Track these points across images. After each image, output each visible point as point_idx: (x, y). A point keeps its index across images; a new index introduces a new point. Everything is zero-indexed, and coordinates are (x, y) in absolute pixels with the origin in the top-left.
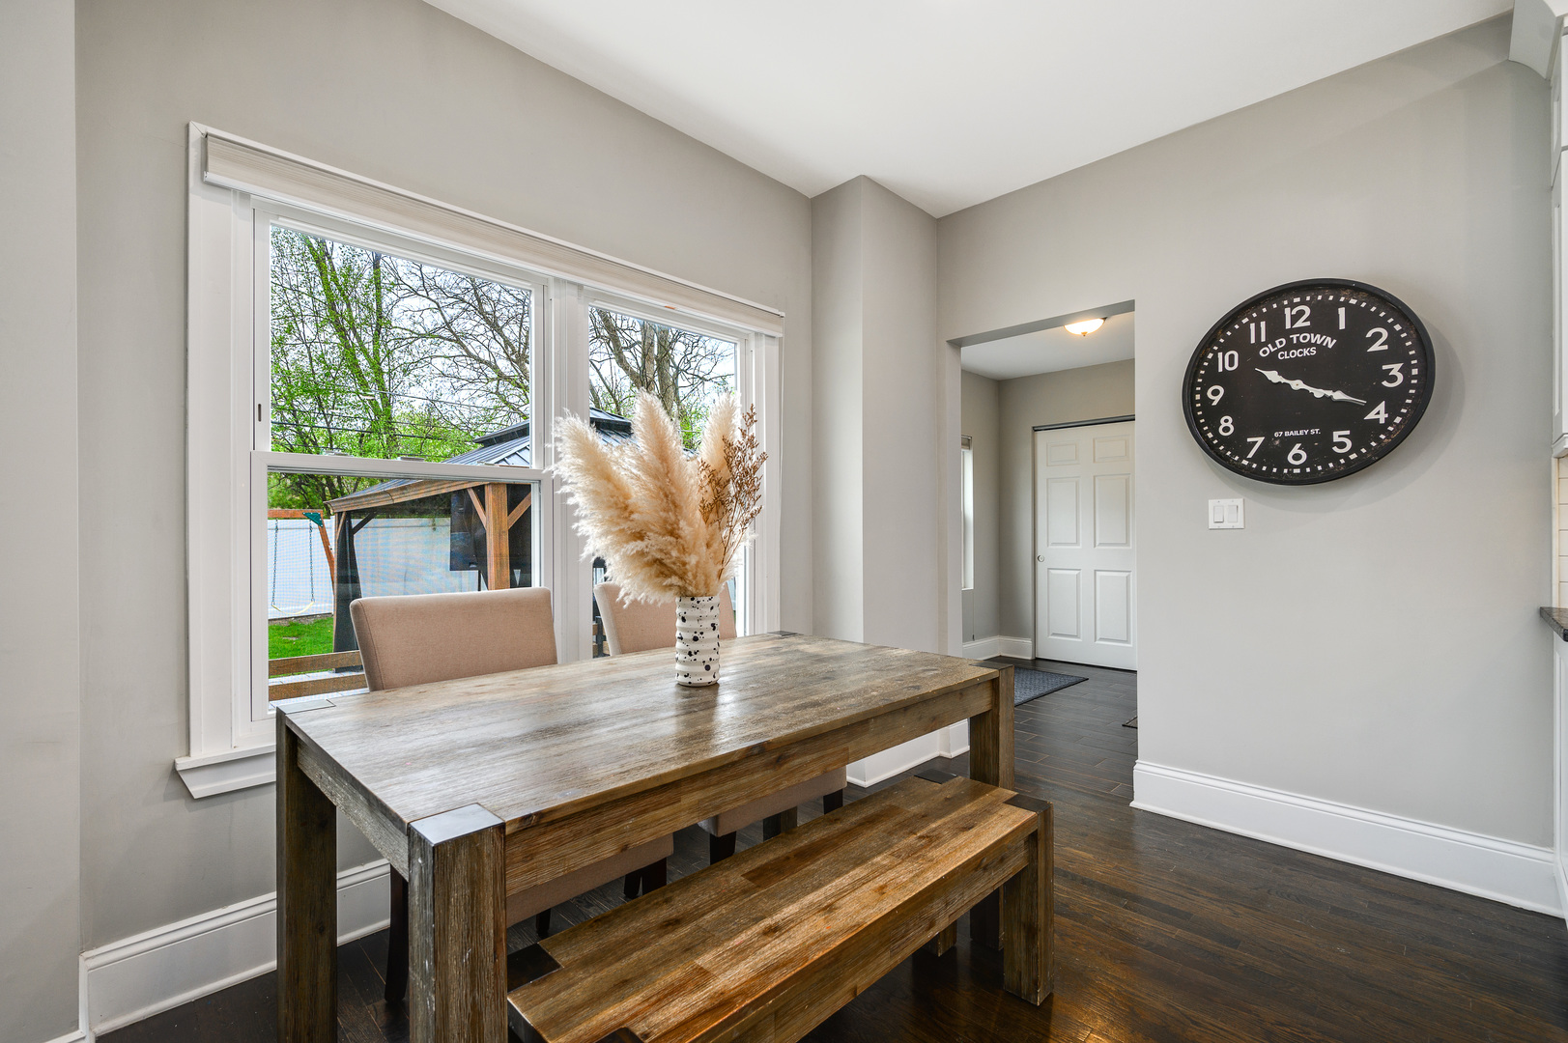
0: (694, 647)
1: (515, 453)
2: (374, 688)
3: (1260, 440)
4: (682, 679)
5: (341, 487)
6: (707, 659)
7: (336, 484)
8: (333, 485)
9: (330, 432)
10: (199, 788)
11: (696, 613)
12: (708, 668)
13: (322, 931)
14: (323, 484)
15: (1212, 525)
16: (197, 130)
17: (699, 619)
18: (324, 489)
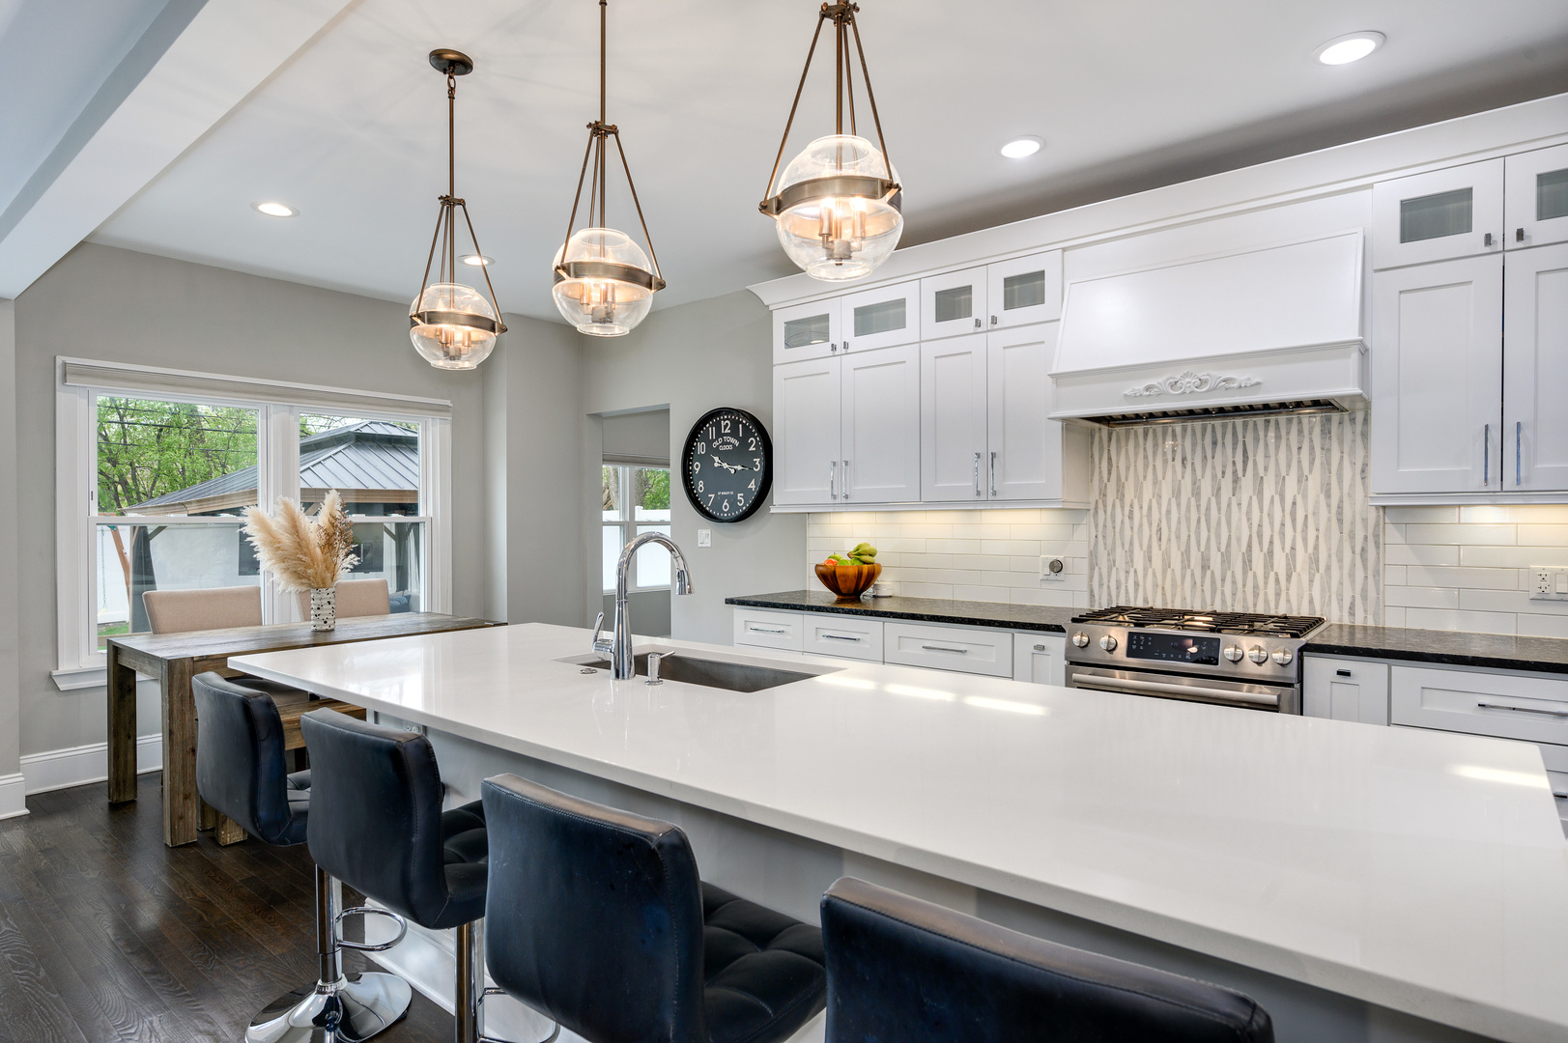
0: (318, 612)
1: (309, 468)
2: (155, 633)
3: (713, 496)
4: (313, 628)
5: (136, 485)
6: (325, 618)
7: (130, 482)
8: (126, 483)
9: (123, 427)
10: (62, 686)
11: (319, 596)
12: (325, 622)
13: (129, 737)
14: (114, 483)
15: (700, 545)
16: (60, 360)
17: (321, 599)
18: (116, 489)
